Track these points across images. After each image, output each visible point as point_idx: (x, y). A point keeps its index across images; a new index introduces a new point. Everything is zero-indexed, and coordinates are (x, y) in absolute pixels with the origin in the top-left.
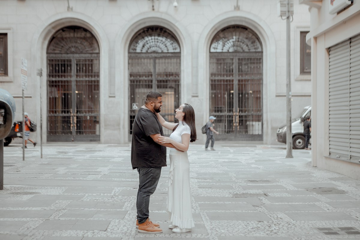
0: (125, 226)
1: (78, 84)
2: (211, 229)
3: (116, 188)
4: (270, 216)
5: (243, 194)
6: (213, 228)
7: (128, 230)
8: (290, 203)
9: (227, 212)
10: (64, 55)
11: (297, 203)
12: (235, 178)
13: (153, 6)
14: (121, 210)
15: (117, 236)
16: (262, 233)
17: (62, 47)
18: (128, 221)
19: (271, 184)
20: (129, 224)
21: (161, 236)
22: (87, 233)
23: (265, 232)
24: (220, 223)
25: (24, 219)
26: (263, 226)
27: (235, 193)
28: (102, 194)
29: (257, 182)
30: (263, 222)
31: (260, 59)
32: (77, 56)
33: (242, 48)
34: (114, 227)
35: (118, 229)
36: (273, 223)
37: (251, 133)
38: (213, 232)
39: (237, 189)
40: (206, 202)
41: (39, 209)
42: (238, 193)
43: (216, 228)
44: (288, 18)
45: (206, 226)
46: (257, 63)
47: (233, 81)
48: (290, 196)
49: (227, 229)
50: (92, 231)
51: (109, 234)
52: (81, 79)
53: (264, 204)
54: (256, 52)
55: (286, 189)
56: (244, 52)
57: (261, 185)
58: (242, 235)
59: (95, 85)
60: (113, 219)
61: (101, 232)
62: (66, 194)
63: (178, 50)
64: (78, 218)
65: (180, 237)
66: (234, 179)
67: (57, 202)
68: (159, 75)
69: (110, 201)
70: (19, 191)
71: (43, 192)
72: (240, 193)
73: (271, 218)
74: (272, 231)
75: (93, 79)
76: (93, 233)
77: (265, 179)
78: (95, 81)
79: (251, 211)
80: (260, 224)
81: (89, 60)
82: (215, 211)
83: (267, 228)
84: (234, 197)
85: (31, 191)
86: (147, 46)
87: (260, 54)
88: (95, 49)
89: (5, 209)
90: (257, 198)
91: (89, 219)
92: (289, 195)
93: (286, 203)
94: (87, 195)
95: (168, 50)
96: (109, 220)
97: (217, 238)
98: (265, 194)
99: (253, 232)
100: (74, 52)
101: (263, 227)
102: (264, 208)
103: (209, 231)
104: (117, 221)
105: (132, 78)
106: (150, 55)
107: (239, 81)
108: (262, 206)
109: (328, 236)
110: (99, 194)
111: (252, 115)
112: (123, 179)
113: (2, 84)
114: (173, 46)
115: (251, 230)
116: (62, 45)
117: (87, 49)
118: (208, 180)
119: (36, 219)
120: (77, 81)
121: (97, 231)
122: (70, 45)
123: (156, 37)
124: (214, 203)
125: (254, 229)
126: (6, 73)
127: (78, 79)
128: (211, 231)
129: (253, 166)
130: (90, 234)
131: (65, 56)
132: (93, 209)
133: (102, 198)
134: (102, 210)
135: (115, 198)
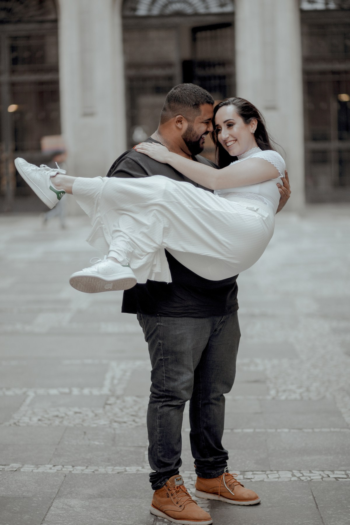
1: (16, 89)
3: (114, 364)
28: (76, 391)
52: (22, 77)
63: (228, 9)
69: (103, 422)
75: (45, 77)
78: (48, 83)
81: (36, 36)
86: (161, 1)
88: (48, 12)
94: (31, 394)
95: (207, 8)
105: (132, 72)
106: (169, 20)
110: (67, 390)
117: (32, 13)
120: (13, 83)
127: (15, 78)
132: (47, 468)
133: (77, 410)
134: (78, 469)
135: (117, 410)
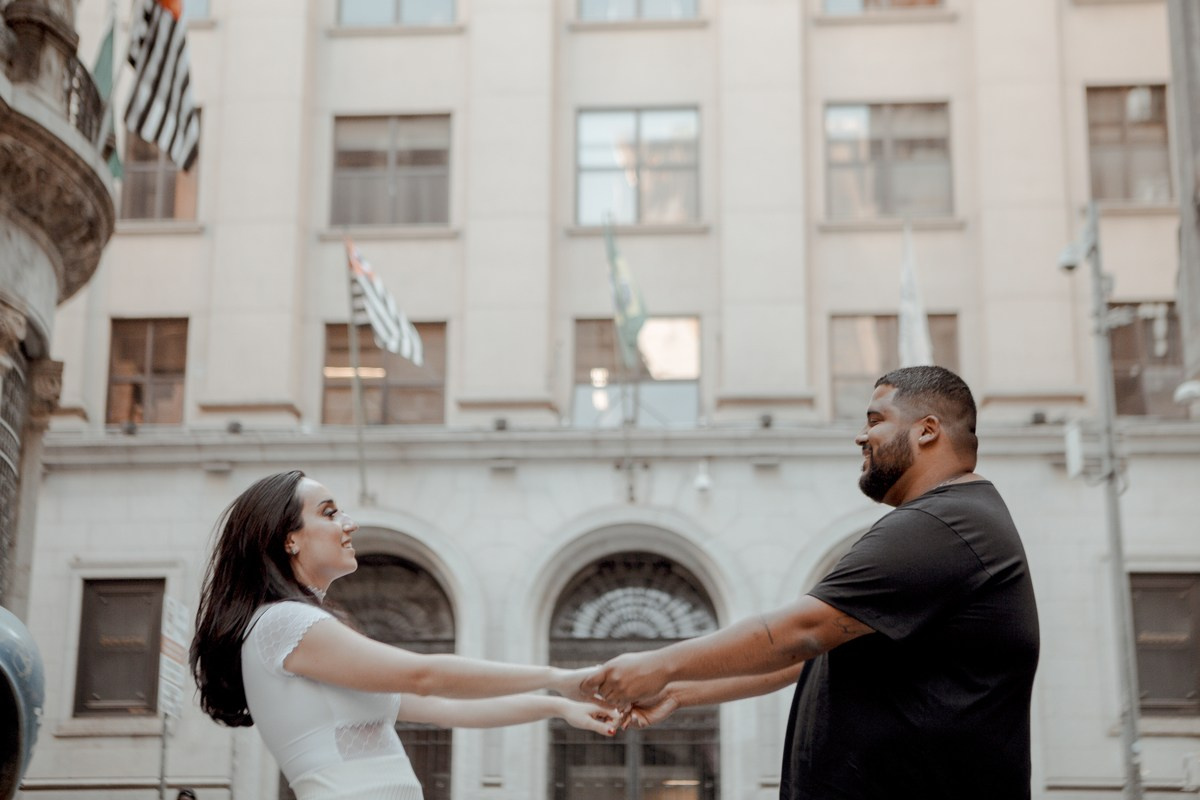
13: (631, 489)
59: (437, 747)
78: (436, 733)
86: (610, 619)
95: (678, 631)
106: (619, 647)
113: (139, 741)
114: (693, 620)
117: (416, 628)
123: (640, 591)
126: (151, 707)
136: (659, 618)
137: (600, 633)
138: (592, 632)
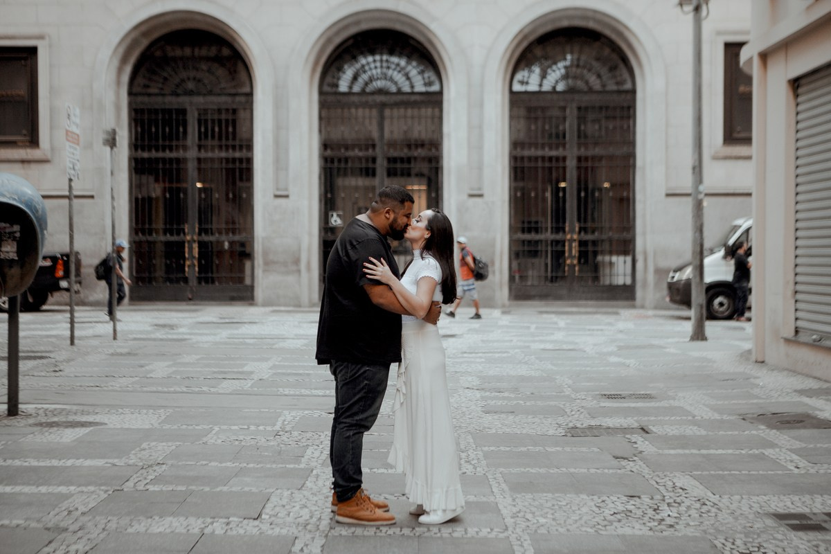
0: (306, 507)
1: (203, 166)
2: (514, 516)
3: (286, 412)
4: (657, 483)
5: (591, 427)
6: (519, 512)
7: (311, 517)
8: (704, 452)
9: (552, 471)
10: (169, 99)
11: (720, 452)
12: (569, 389)
14: (296, 466)
15: (284, 532)
16: (637, 526)
17: (166, 79)
18: (312, 494)
19: (658, 404)
20: (314, 502)
21: (392, 533)
22: (212, 523)
23: (644, 524)
24: (534, 500)
25: (63, 489)
26: (639, 508)
27: (571, 425)
28: (252, 428)
29: (623, 400)
30: (639, 497)
31: (629, 108)
32: (199, 100)
33: (587, 83)
34: (277, 509)
35: (289, 515)
36: (664, 500)
37: (607, 282)
38: (519, 524)
39: (576, 416)
40: (502, 448)
41: (100, 463)
42: (579, 425)
43: (525, 512)
44: (697, 9)
45: (501, 507)
46: (622, 118)
47: (564, 159)
48: (703, 432)
49: (553, 514)
50: (226, 520)
51: (265, 527)
52: (210, 155)
53: (641, 452)
54: (619, 92)
55: (694, 417)
56: (591, 91)
57: (633, 405)
58: (589, 530)
59: (241, 170)
60: (277, 489)
61: (246, 521)
62: (167, 427)
63: (436, 88)
64: (193, 488)
65: (439, 535)
66: (568, 392)
67: (144, 445)
68: (392, 144)
69: (272, 443)
70: (56, 419)
71: (113, 421)
72: (582, 424)
73: (658, 487)
74: (663, 520)
75: (237, 155)
76: (228, 524)
77: (642, 392)
78: (241, 160)
79: (611, 471)
80: (634, 503)
81: (227, 110)
82: (523, 470)
83: (650, 512)
84: (569, 435)
85: (84, 419)
86: (365, 77)
87: (629, 97)
88: (241, 85)
89: (17, 463)
90: (624, 437)
91: (218, 489)
92: (699, 431)
93: (695, 451)
94: (217, 429)
95: (412, 87)
96: (267, 491)
97: (527, 537)
98: (642, 429)
99: (615, 524)
100: (192, 91)
101: (641, 510)
102: (641, 463)
103: (509, 521)
104: (286, 493)
105: (329, 152)
106: (370, 98)
107: (579, 159)
108: (635, 458)
109: (801, 534)
110: (246, 427)
111: (610, 240)
112: (304, 391)
113: (26, 165)
114: (424, 79)
115: (612, 517)
116: (165, 74)
117: (223, 85)
118: (506, 394)
119: (91, 488)
120: (199, 160)
121: (235, 519)
122: (184, 75)
123: (385, 57)
124: (520, 450)
125: (618, 516)
126: (34, 141)
127: (203, 155)
128: (513, 520)
129: (613, 359)
130: (218, 528)
131: (172, 102)
132: (229, 464)
133: (253, 437)
134: (251, 465)
135: (284, 438)
136: (399, 77)
137: (356, 89)
138: (351, 87)
